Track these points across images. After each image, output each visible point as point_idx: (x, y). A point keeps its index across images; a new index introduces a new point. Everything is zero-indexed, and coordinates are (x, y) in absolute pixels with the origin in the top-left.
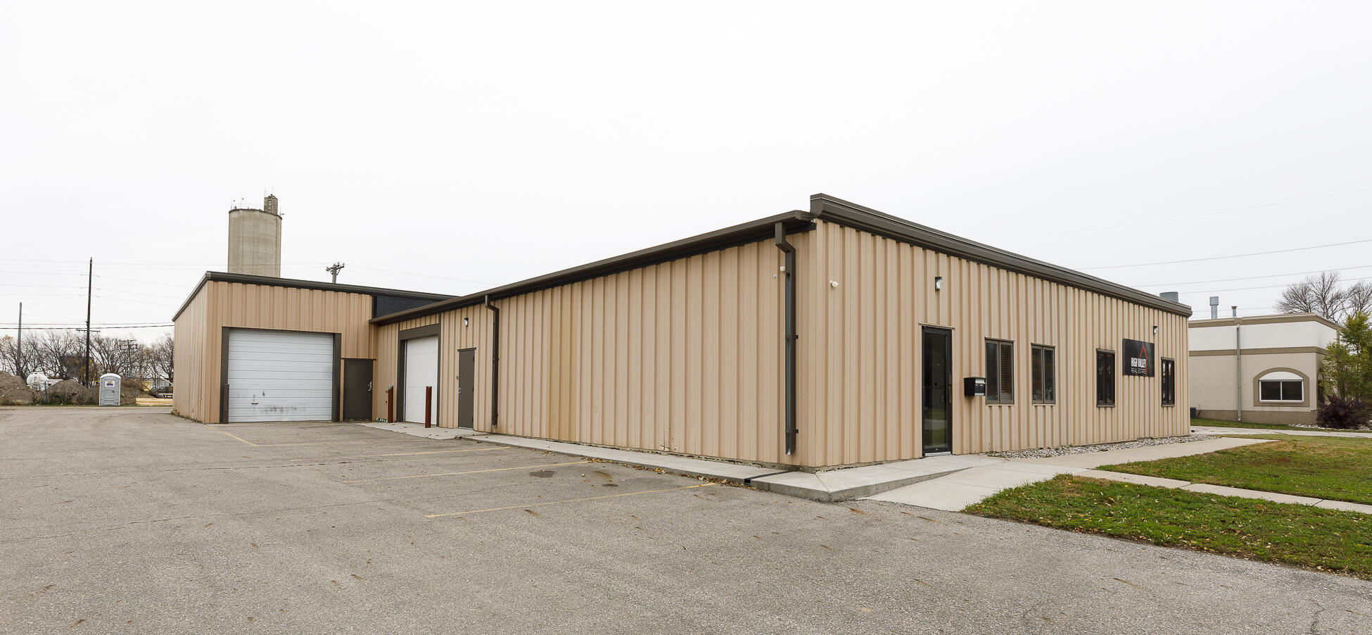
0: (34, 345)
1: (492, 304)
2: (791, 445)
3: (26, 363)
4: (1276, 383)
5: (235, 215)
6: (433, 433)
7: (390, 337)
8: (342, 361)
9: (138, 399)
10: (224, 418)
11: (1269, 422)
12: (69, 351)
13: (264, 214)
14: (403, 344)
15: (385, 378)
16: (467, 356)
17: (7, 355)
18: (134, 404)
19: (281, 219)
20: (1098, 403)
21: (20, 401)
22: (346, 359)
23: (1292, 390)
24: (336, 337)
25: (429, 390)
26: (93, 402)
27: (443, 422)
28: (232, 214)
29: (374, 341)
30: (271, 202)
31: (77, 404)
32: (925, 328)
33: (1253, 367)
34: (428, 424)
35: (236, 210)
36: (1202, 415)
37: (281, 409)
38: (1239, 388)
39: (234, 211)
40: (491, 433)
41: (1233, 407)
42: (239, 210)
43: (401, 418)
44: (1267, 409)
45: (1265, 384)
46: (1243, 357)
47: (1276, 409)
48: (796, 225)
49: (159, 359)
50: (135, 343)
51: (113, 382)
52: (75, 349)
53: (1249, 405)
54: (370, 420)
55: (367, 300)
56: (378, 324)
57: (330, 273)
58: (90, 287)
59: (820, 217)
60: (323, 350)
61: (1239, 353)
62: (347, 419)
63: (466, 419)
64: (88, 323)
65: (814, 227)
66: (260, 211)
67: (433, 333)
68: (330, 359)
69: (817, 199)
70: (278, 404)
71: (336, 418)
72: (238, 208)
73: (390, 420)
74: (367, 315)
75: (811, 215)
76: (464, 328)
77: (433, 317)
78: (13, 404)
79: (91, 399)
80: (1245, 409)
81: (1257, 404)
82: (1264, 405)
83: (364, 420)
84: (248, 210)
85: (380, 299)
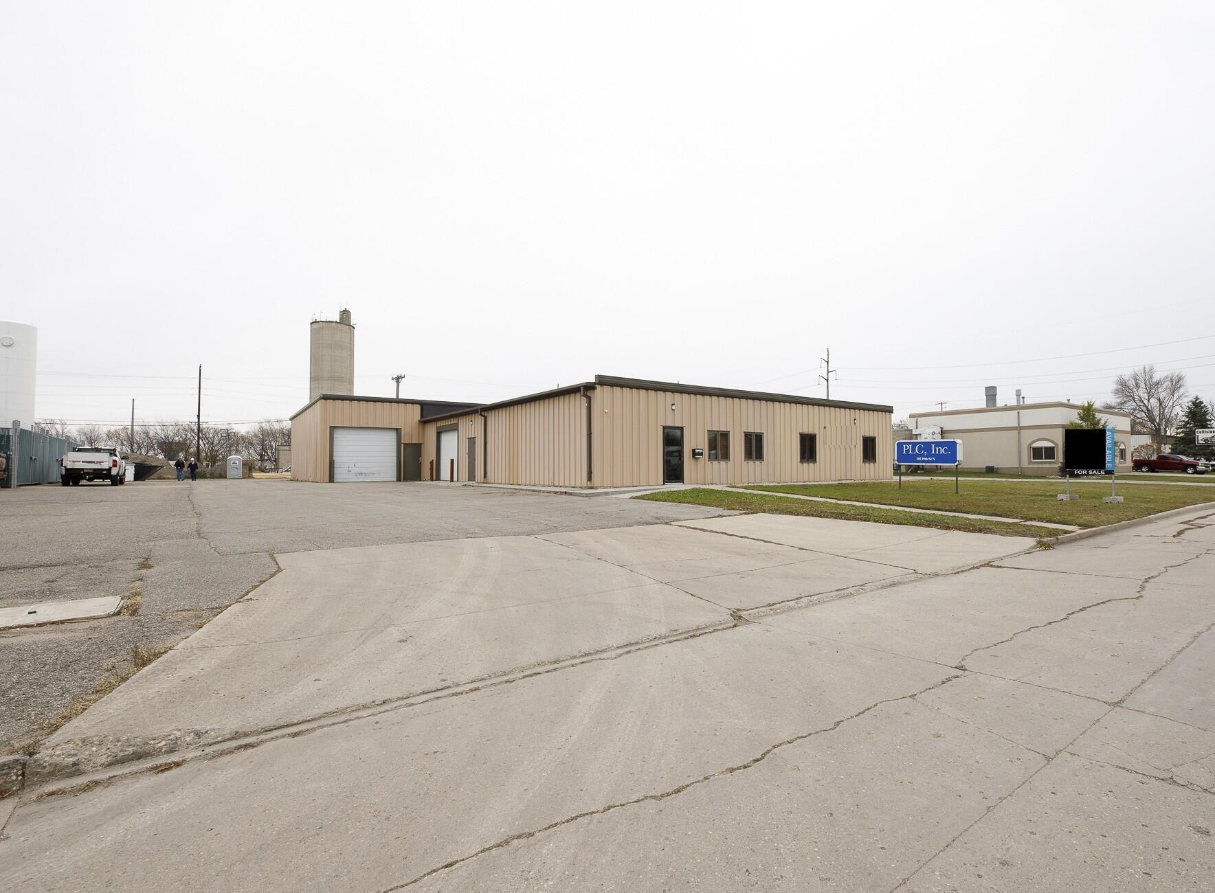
0: (147, 434)
1: (483, 413)
2: (590, 478)
3: (139, 447)
4: (1040, 449)
5: (315, 325)
6: (455, 484)
7: (432, 430)
8: (402, 445)
9: (254, 474)
10: (331, 480)
11: (1036, 475)
12: (176, 439)
13: (339, 325)
14: (439, 434)
15: (429, 454)
16: (472, 441)
17: (125, 443)
18: (251, 477)
19: (354, 328)
20: (801, 461)
21: (169, 476)
22: (404, 444)
23: (1049, 453)
24: (398, 430)
25: (452, 461)
26: (222, 476)
27: (461, 479)
28: (313, 325)
29: (422, 434)
30: (345, 314)
31: (210, 478)
32: (664, 428)
33: (1028, 438)
34: (452, 480)
35: (316, 322)
36: (999, 471)
37: (365, 474)
38: (1020, 452)
39: (314, 322)
40: (484, 483)
41: (1016, 465)
42: (318, 322)
43: (438, 478)
44: (1035, 466)
45: (1035, 449)
46: (1022, 432)
47: (1040, 466)
48: (588, 388)
49: (251, 444)
50: (234, 431)
51: (237, 462)
52: (181, 437)
53: (1025, 464)
54: (421, 481)
55: (418, 407)
56: (424, 422)
57: (394, 382)
58: (200, 388)
59: (598, 384)
60: (391, 439)
61: (1019, 428)
62: (405, 480)
63: (472, 477)
64: (199, 416)
65: (595, 388)
66: (336, 322)
67: (455, 428)
68: (395, 443)
69: (598, 377)
70: (363, 471)
71: (399, 480)
72: (317, 320)
73: (432, 480)
74: (417, 416)
75: (595, 383)
76: (470, 426)
77: (455, 419)
78: (165, 479)
79: (220, 474)
80: (1023, 466)
81: (1030, 462)
82: (1034, 463)
83: (416, 480)
84: (326, 322)
85: (425, 407)
